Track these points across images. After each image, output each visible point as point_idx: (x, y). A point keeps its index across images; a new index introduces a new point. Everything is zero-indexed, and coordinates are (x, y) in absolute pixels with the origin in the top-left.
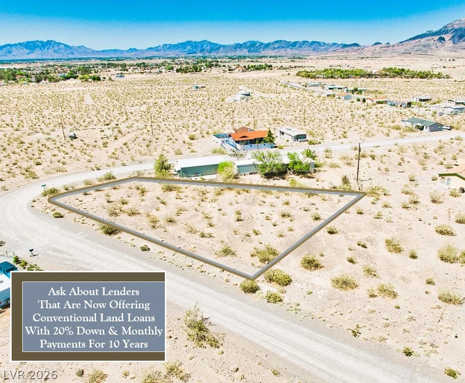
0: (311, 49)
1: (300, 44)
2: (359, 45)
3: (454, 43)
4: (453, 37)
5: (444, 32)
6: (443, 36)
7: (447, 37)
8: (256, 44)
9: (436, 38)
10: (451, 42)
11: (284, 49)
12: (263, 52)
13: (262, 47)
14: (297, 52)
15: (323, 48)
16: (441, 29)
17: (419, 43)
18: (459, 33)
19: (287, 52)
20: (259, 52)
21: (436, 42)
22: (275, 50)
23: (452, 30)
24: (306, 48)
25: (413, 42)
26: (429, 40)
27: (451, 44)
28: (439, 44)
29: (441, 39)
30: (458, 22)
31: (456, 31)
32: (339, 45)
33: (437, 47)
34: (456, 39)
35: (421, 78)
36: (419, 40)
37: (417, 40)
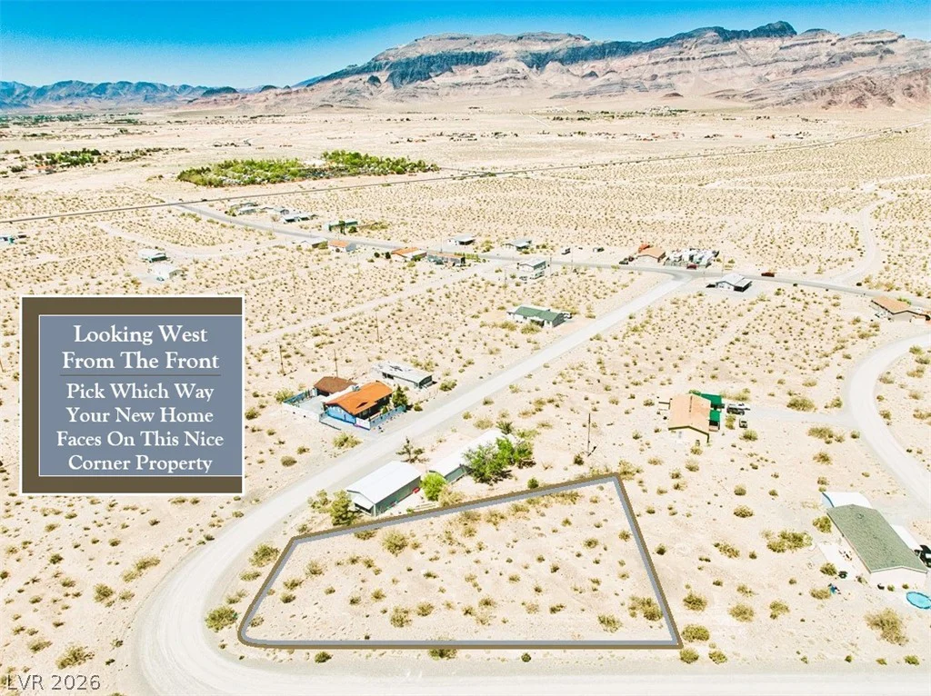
0: (140, 97)
1: (113, 88)
2: (235, 91)
3: (395, 87)
4: (391, 76)
5: (375, 67)
6: (375, 74)
7: (383, 76)
8: (14, 90)
9: (366, 77)
10: (390, 84)
11: (82, 100)
12: (35, 106)
13: (30, 94)
14: (112, 104)
15: (164, 95)
16: (370, 63)
17: (339, 87)
18: (399, 70)
19: (89, 104)
20: (26, 106)
21: (367, 84)
22: (63, 101)
23: (386, 64)
24: (129, 97)
25: (330, 84)
26: (355, 82)
27: (391, 89)
28: (373, 89)
29: (374, 80)
30: (393, 52)
31: (394, 66)
32: (194, 90)
33: (371, 94)
34: (397, 80)
35: (398, 173)
36: (338, 80)
37: (336, 82)
